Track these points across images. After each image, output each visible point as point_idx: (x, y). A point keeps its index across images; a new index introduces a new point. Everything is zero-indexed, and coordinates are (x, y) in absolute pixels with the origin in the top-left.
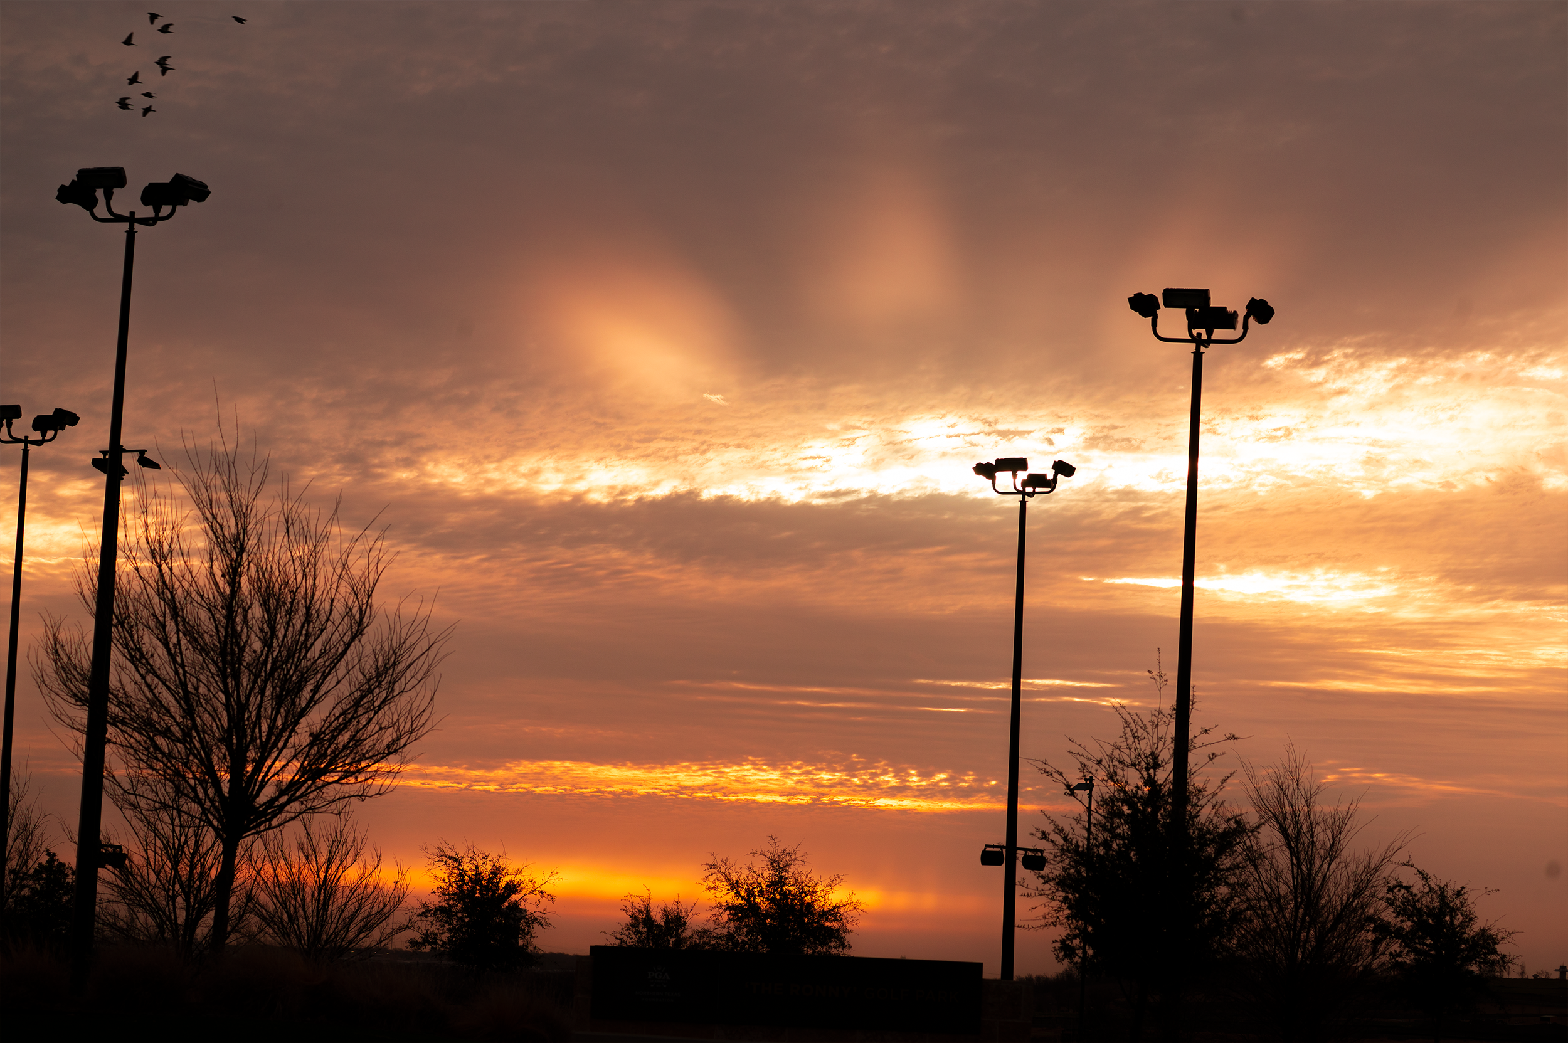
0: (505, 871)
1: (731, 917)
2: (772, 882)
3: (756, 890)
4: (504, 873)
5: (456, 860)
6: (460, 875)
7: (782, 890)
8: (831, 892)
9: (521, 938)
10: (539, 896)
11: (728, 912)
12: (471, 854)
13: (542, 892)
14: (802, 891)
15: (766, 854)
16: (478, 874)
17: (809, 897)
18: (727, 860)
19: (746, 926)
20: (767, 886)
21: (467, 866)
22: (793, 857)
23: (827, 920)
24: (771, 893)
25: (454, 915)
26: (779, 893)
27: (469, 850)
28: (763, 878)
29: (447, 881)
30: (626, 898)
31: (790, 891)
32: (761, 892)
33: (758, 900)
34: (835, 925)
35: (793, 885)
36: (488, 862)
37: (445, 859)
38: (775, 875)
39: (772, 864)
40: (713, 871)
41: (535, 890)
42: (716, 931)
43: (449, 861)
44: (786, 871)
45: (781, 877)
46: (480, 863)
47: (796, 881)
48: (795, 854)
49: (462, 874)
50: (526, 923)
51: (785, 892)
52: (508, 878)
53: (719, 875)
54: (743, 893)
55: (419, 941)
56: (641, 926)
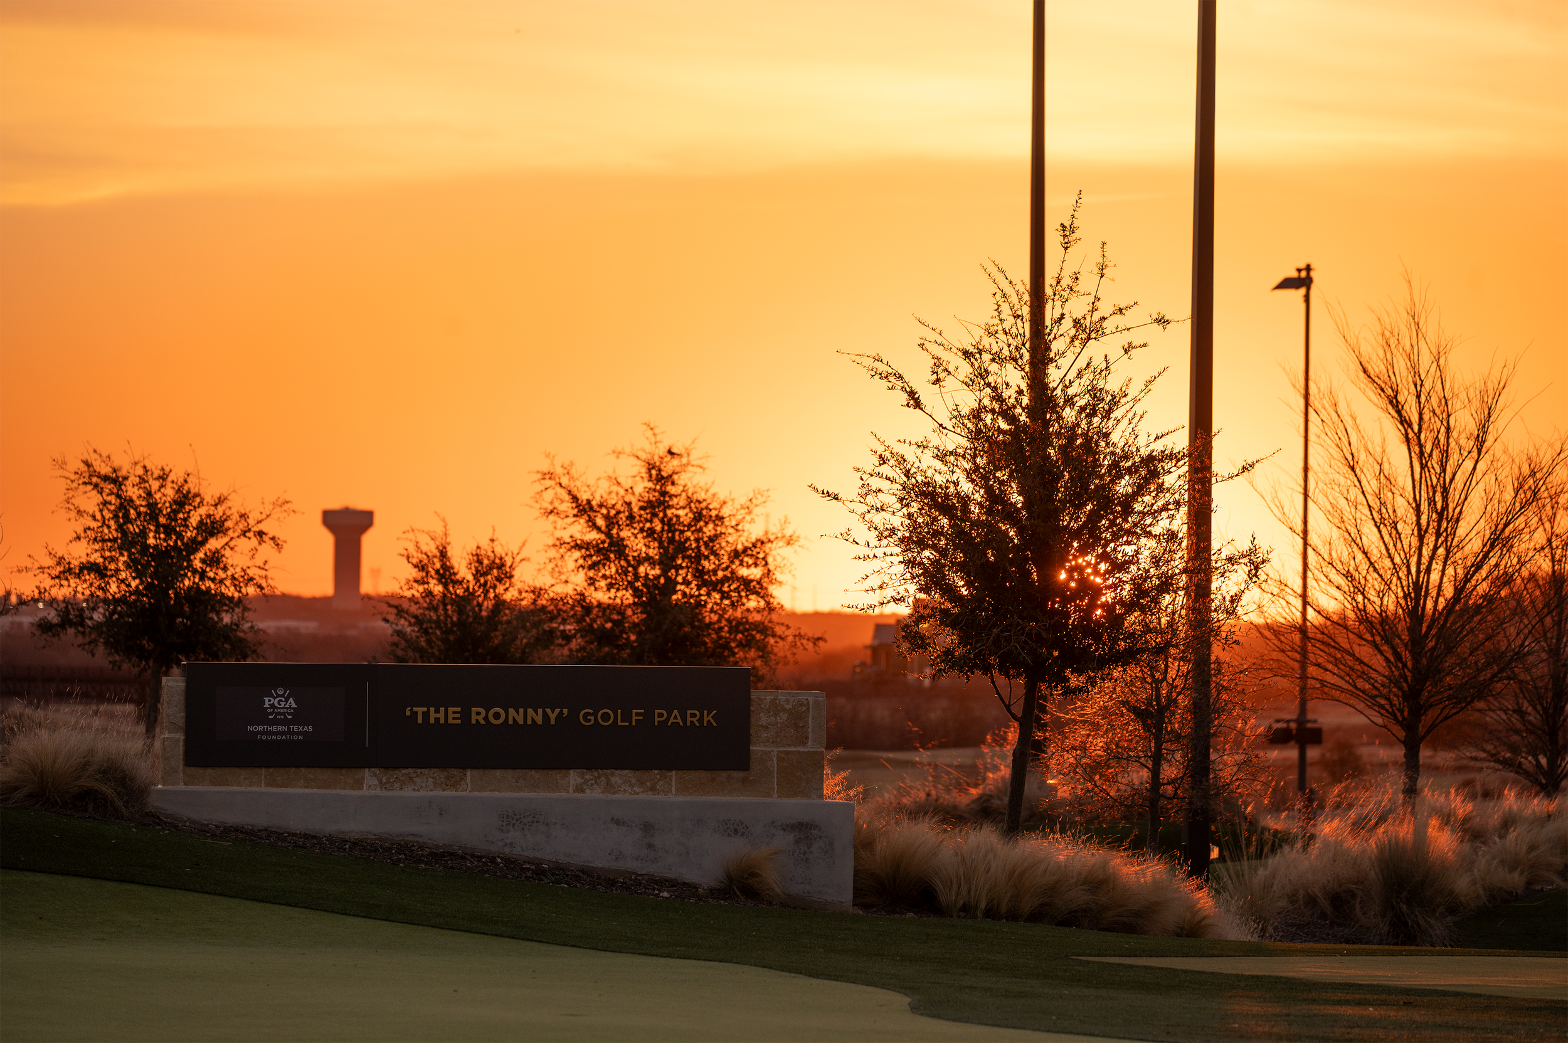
0: (198, 500)
1: (581, 562)
2: (649, 502)
3: (622, 515)
4: (196, 504)
5: (114, 481)
6: (121, 507)
7: (665, 515)
8: (748, 518)
9: (227, 611)
10: (254, 541)
11: (577, 554)
12: (140, 472)
13: (261, 534)
14: (698, 516)
15: (640, 454)
16: (152, 506)
17: (711, 526)
18: (572, 464)
19: (604, 577)
20: (641, 508)
21: (132, 492)
22: (684, 460)
23: (741, 564)
24: (647, 520)
25: (112, 576)
26: (662, 521)
27: (136, 463)
28: (633, 494)
29: (98, 516)
30: (407, 535)
31: (678, 517)
32: (631, 517)
33: (625, 533)
34: (755, 573)
35: (684, 508)
36: (169, 485)
37: (94, 480)
38: (655, 490)
39: (649, 470)
40: (548, 483)
41: (249, 530)
42: (554, 589)
43: (102, 484)
44: (673, 483)
45: (664, 493)
46: (155, 485)
47: (690, 500)
48: (688, 455)
49: (125, 504)
50: (235, 586)
51: (671, 519)
52: (203, 511)
53: (559, 490)
54: (600, 522)
55: (56, 620)
56: (433, 582)
